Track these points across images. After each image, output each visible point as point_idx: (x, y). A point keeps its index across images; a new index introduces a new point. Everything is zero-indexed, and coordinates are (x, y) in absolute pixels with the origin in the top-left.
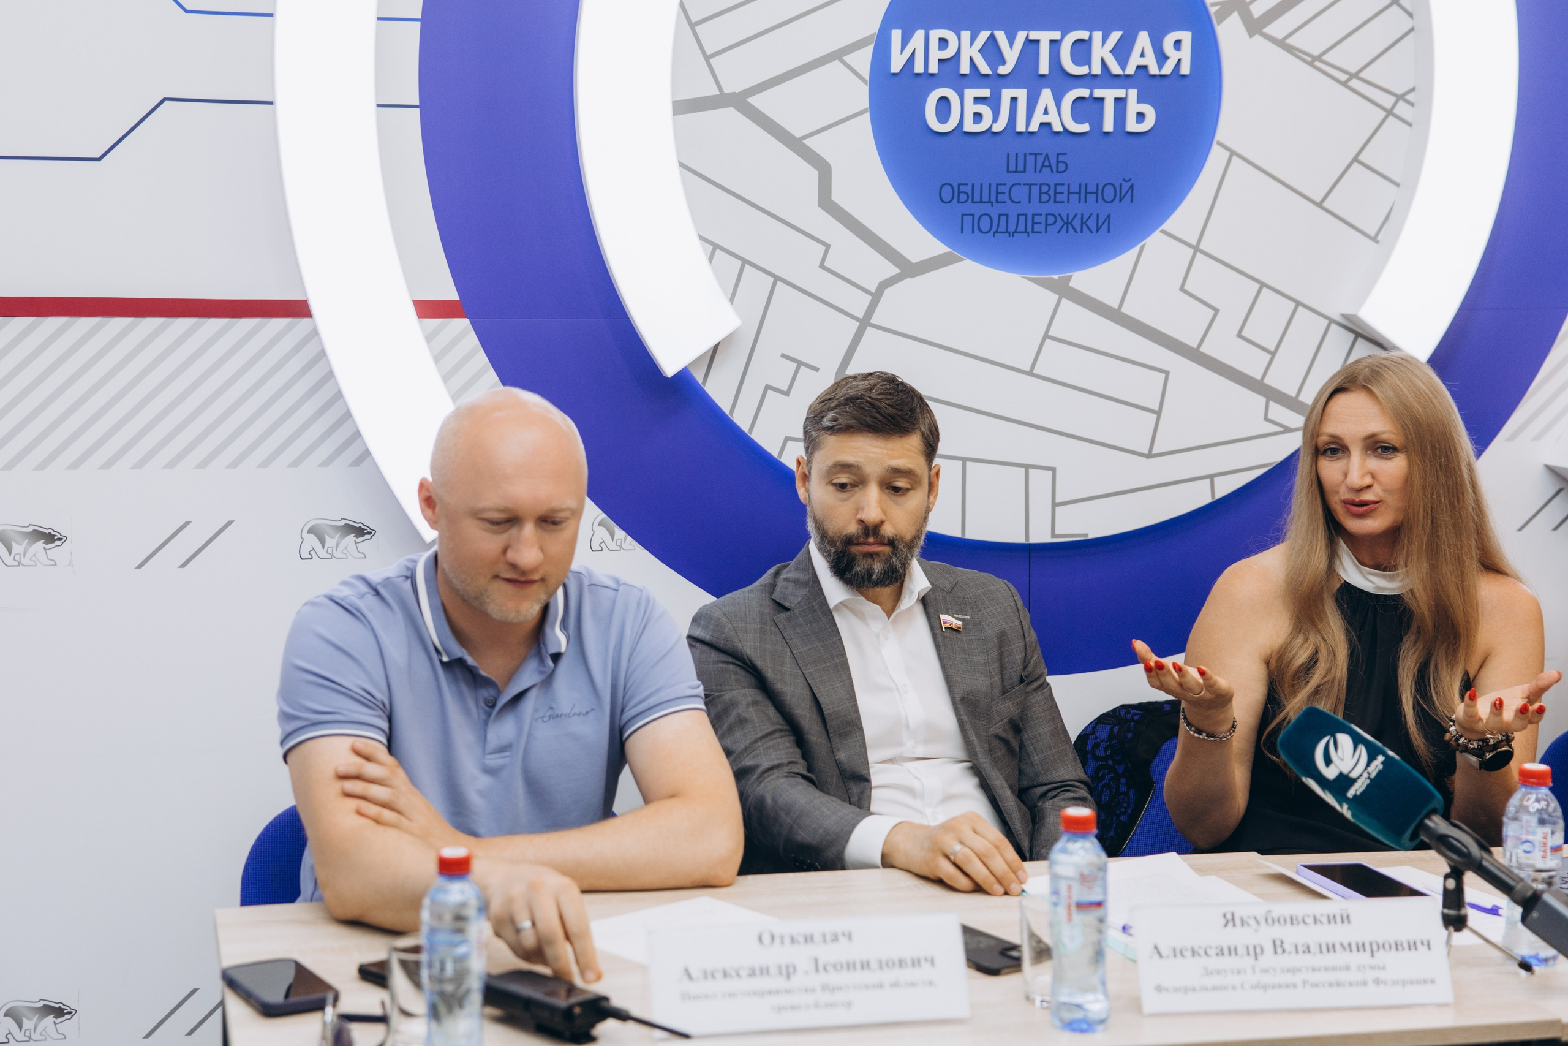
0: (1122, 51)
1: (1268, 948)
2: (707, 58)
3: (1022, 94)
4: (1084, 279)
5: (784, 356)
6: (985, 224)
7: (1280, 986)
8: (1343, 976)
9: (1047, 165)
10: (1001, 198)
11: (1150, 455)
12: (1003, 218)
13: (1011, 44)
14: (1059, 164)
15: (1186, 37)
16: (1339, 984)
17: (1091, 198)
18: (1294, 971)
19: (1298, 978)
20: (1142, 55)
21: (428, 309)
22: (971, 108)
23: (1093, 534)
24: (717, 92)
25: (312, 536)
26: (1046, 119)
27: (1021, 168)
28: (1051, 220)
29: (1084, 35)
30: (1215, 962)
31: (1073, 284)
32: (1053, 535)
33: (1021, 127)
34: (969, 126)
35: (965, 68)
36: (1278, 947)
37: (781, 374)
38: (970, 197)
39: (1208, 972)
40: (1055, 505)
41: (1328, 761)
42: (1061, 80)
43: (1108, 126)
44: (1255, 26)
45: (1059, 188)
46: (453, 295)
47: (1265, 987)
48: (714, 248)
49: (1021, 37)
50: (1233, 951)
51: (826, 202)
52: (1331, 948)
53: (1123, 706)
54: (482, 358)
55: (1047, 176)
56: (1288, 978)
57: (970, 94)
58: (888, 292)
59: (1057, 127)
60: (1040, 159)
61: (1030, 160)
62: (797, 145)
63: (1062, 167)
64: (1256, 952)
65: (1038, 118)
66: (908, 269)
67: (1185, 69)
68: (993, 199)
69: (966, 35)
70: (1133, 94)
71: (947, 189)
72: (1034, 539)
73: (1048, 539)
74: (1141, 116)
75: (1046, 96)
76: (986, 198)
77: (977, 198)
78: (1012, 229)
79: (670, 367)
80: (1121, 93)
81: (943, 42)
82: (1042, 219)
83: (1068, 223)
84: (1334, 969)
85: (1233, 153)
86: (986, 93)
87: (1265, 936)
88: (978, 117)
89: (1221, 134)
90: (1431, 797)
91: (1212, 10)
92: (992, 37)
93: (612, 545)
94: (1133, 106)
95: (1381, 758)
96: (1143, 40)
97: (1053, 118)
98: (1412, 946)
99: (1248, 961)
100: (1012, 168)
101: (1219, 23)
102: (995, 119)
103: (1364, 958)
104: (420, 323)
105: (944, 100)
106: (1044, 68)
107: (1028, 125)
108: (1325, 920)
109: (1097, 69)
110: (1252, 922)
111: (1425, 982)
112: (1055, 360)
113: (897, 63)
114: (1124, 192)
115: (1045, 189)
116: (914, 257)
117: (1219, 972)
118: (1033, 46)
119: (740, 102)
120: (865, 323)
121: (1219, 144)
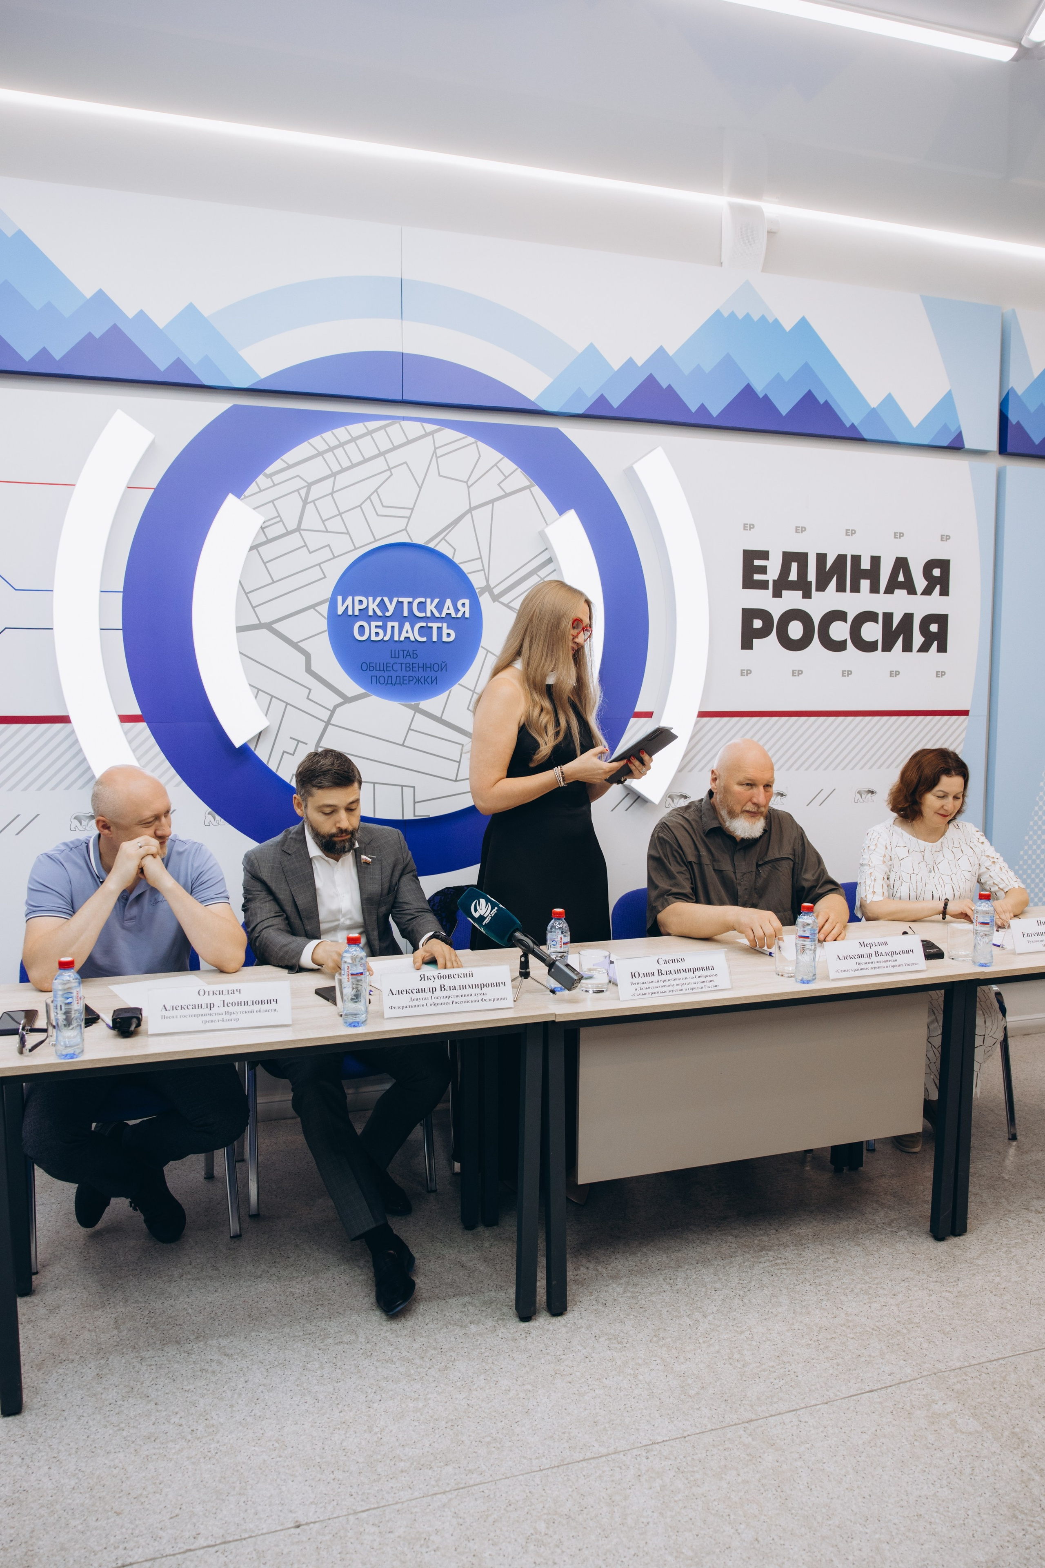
0: (440, 607)
1: (438, 989)
2: (253, 608)
3: (396, 624)
4: (426, 704)
5: (291, 738)
6: (382, 680)
7: (442, 1004)
8: (469, 998)
9: (408, 655)
10: (388, 669)
11: (456, 781)
12: (390, 678)
13: (391, 603)
14: (414, 655)
15: (467, 602)
16: (467, 1002)
17: (428, 669)
18: (448, 997)
19: (450, 1000)
20: (448, 609)
21: (124, 719)
22: (374, 630)
23: (433, 814)
24: (258, 622)
25: (76, 821)
26: (407, 635)
27: (397, 656)
28: (411, 678)
29: (423, 600)
30: (416, 996)
31: (420, 706)
32: (415, 816)
33: (396, 638)
34: (373, 638)
35: (371, 613)
36: (443, 988)
37: (290, 746)
38: (375, 669)
39: (412, 1000)
40: (415, 803)
41: (476, 910)
42: (413, 619)
43: (435, 639)
44: (495, 598)
45: (414, 665)
46: (139, 712)
47: (436, 1005)
48: (258, 691)
49: (395, 600)
50: (423, 990)
51: (309, 670)
52: (464, 987)
53: (447, 888)
54: (152, 740)
55: (409, 660)
56: (446, 1000)
57: (373, 624)
58: (338, 709)
59: (412, 639)
60: (405, 652)
61: (401, 653)
62: (295, 645)
63: (415, 656)
64: (433, 990)
65: (404, 635)
66: (347, 700)
67: (467, 615)
68: (385, 669)
69: (371, 599)
70: (445, 625)
71: (364, 665)
72: (406, 818)
73: (412, 817)
74: (449, 635)
75: (407, 626)
76: (382, 669)
77: (378, 669)
78: (394, 682)
79: (237, 744)
80: (440, 625)
81: (361, 602)
82: (407, 678)
83: (418, 680)
84: (465, 996)
85: (488, 651)
86: (380, 624)
87: (437, 983)
88: (377, 634)
89: (482, 643)
90: (515, 923)
91: (477, 591)
92: (382, 600)
93: (214, 823)
94: (445, 631)
95: (496, 908)
96: (448, 602)
97: (410, 635)
98: (498, 985)
99: (429, 995)
100: (393, 656)
101: (480, 596)
102: (385, 635)
103: (478, 991)
104: (122, 726)
105: (361, 626)
106: (406, 614)
107: (399, 637)
108: (462, 976)
109: (429, 615)
110: (432, 978)
111: (502, 999)
112: (414, 740)
113: (340, 612)
114: (443, 667)
115: (408, 665)
116: (350, 695)
117: (417, 999)
118: (401, 604)
119: (268, 627)
120: (328, 723)
121: (482, 647)
